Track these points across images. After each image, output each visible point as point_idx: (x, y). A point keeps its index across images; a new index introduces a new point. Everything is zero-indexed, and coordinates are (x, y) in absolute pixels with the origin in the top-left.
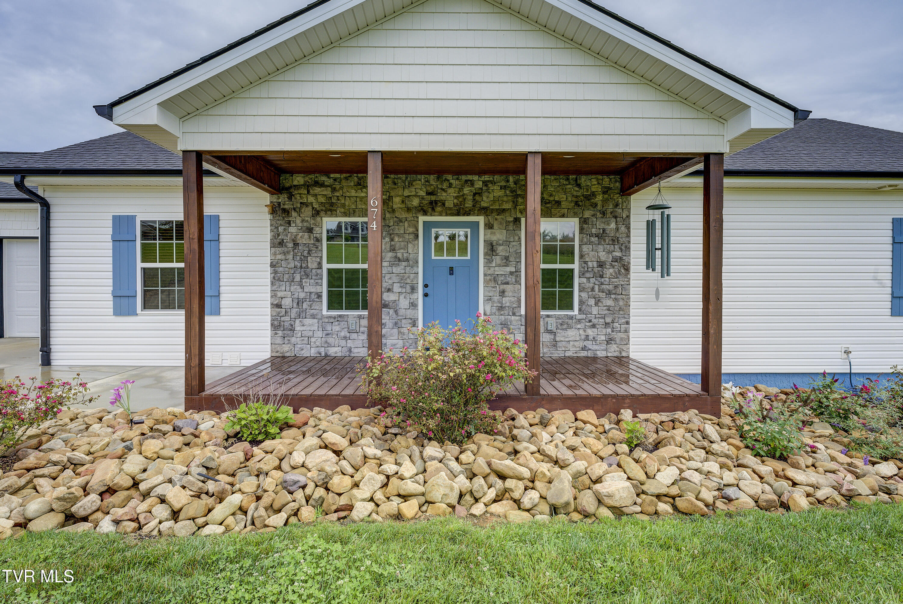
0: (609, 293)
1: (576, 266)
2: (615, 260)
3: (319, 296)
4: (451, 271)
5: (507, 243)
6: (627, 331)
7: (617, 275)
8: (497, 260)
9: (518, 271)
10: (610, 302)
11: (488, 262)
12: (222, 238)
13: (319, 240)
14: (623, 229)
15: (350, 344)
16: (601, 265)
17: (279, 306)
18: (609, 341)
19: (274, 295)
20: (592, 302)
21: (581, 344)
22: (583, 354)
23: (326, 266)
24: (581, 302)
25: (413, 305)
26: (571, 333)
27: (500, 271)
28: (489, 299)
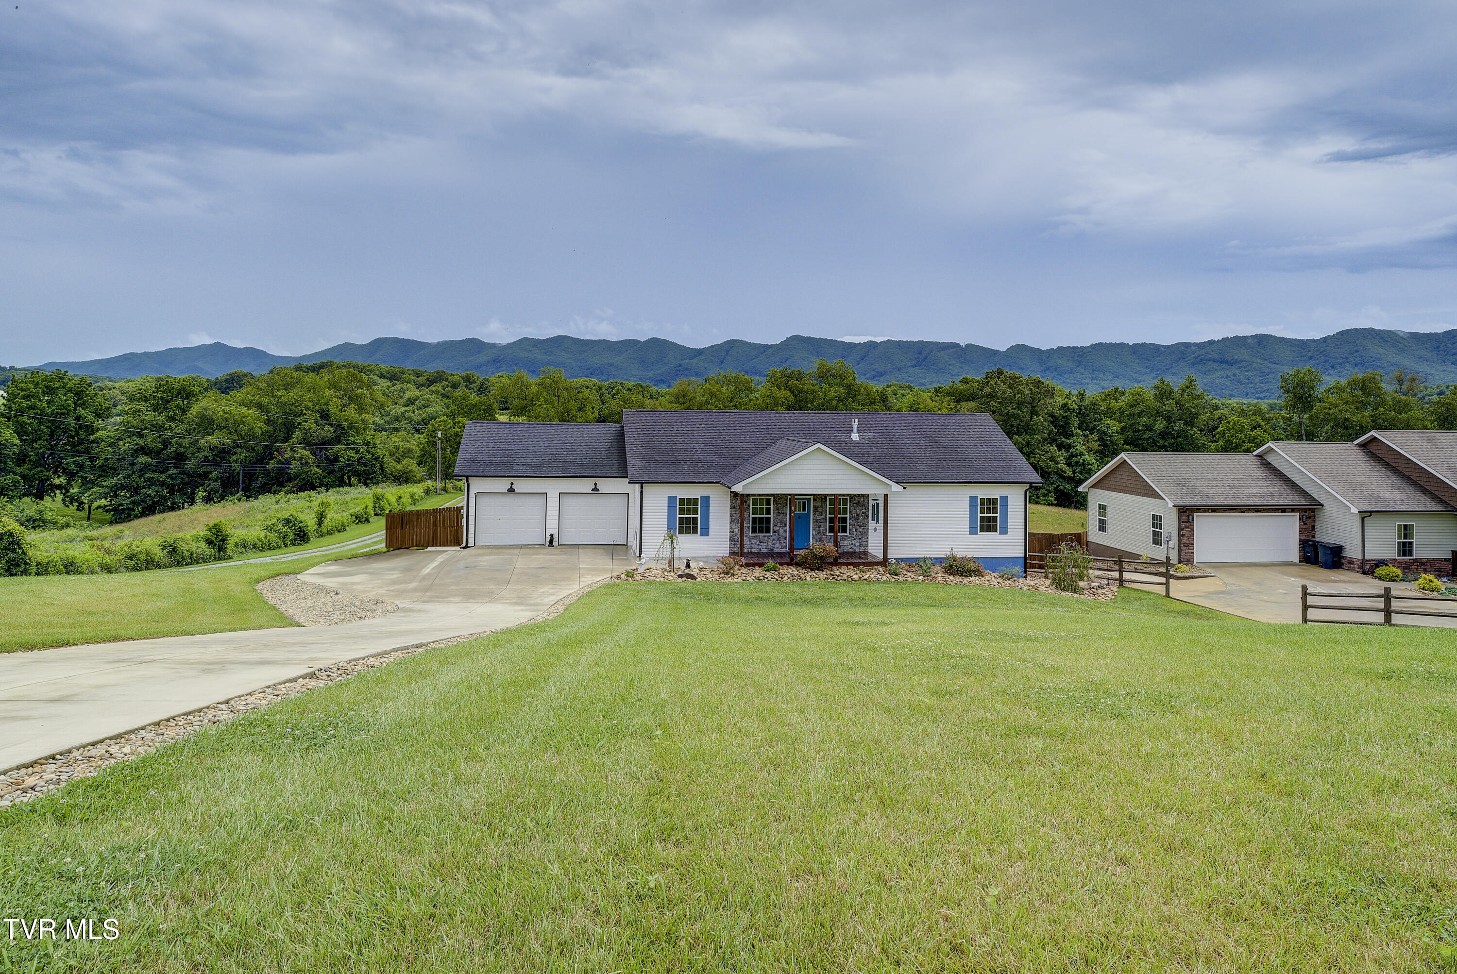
0: (861, 526)
1: (848, 516)
2: (863, 513)
3: (749, 528)
4: (800, 517)
5: (822, 506)
6: (867, 541)
7: (864, 519)
8: (818, 513)
9: (826, 518)
10: (861, 530)
11: (814, 514)
12: (711, 505)
13: (749, 506)
14: (866, 501)
15: (760, 547)
16: (858, 515)
17: (733, 532)
18: (860, 545)
19: (731, 528)
20: (854, 530)
21: (850, 547)
22: (851, 550)
23: (751, 516)
24: (850, 530)
25: (785, 531)
26: (846, 542)
27: (819, 518)
28: (814, 529)
